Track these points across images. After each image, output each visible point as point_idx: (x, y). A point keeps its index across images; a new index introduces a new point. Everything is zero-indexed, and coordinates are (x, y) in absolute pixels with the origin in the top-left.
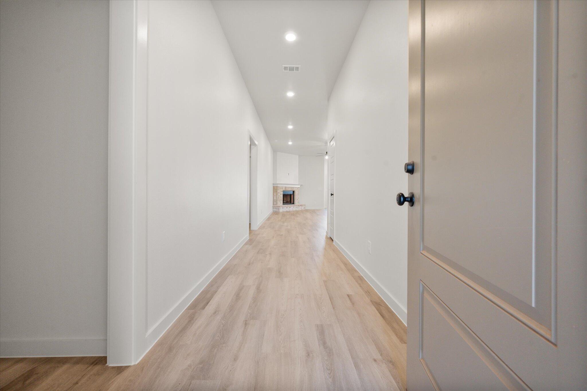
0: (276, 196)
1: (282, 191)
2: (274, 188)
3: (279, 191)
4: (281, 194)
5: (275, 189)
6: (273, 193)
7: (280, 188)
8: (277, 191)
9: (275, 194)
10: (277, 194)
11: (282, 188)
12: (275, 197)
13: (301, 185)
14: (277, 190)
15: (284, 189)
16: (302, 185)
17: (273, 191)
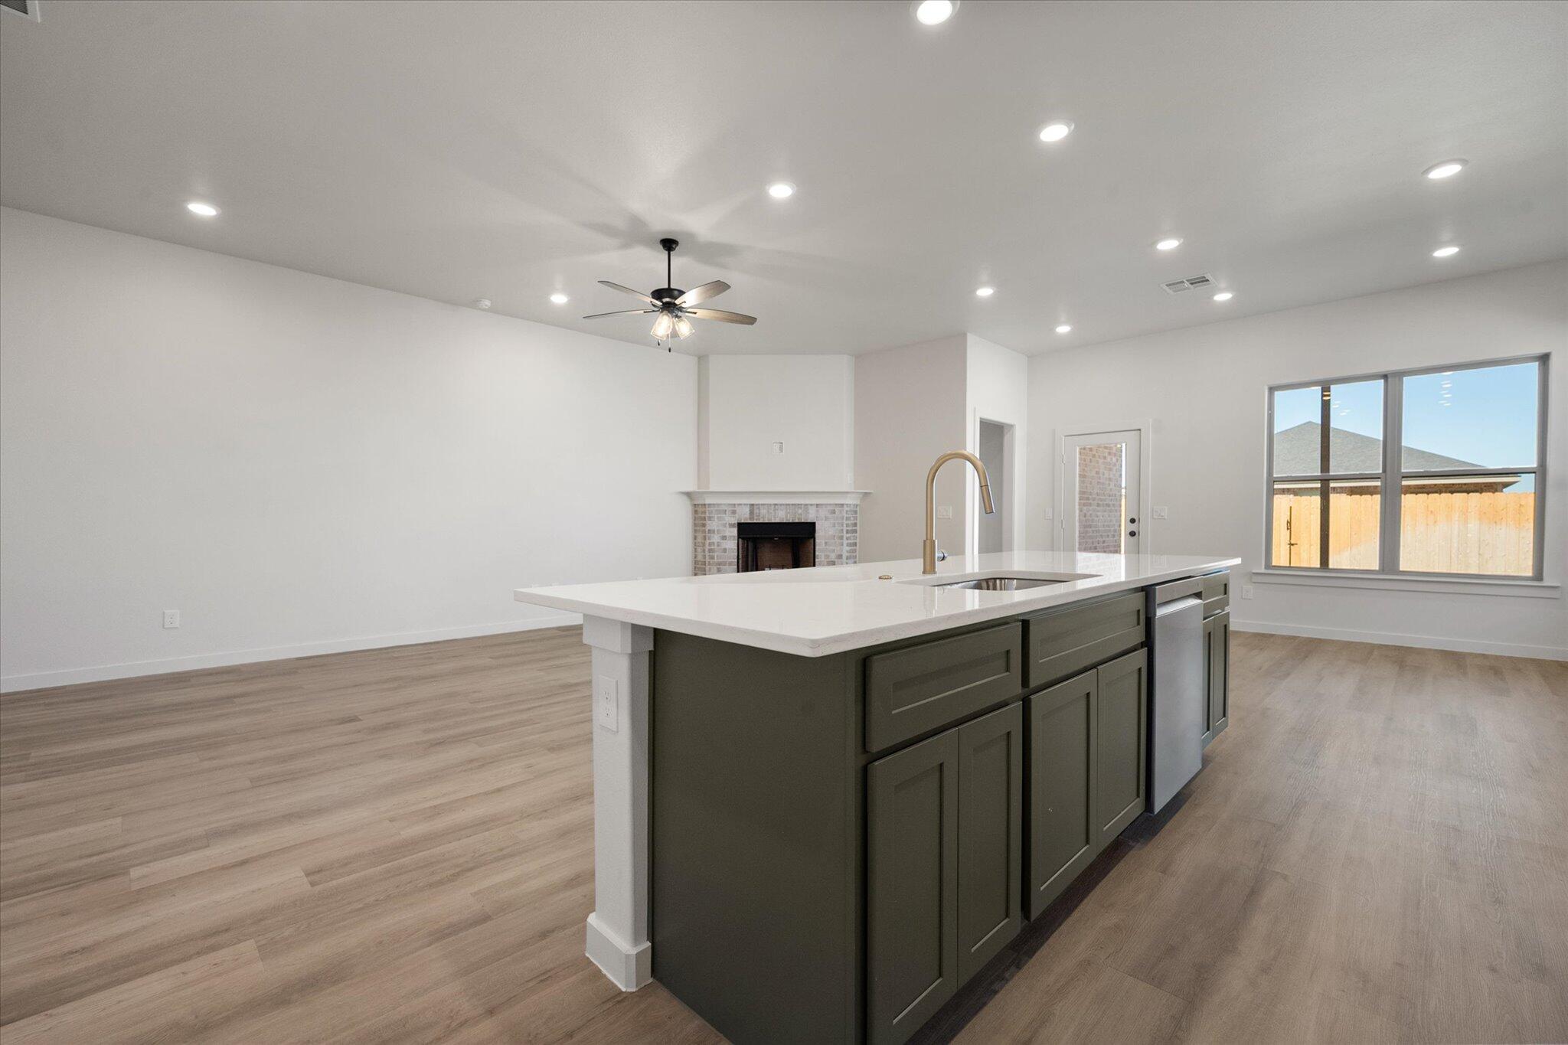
0: (704, 545)
1: (732, 525)
2: (696, 512)
3: (712, 525)
4: (724, 538)
5: (700, 515)
6: (695, 531)
7: (719, 512)
8: (704, 525)
9: (700, 536)
10: (705, 539)
11: (734, 512)
12: (699, 549)
13: (866, 494)
14: (705, 519)
15: (745, 516)
16: (870, 493)
17: (695, 525)
